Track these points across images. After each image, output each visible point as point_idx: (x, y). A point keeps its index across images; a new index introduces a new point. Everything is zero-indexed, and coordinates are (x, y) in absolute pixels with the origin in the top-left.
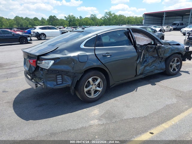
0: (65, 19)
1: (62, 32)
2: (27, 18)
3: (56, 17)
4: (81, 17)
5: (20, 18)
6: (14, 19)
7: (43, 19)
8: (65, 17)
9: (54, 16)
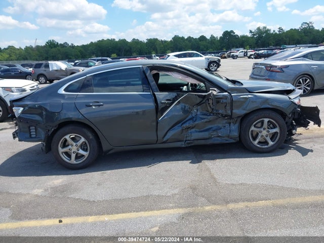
0: (249, 35)
1: (209, 61)
2: (190, 37)
3: (234, 33)
4: (282, 29)
5: (180, 38)
6: (171, 41)
7: (212, 37)
8: (251, 32)
9: (232, 31)
